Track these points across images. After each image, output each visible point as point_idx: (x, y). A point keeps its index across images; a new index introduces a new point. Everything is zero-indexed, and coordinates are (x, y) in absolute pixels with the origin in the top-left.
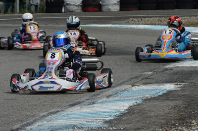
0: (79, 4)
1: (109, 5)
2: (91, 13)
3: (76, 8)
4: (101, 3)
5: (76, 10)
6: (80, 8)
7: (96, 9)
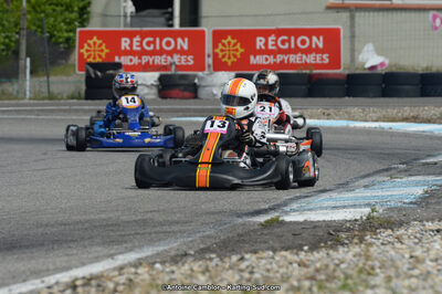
0: (152, 82)
1: (214, 86)
2: (178, 101)
3: (146, 91)
4: (196, 81)
5: (148, 94)
6: (155, 91)
7: (186, 94)
